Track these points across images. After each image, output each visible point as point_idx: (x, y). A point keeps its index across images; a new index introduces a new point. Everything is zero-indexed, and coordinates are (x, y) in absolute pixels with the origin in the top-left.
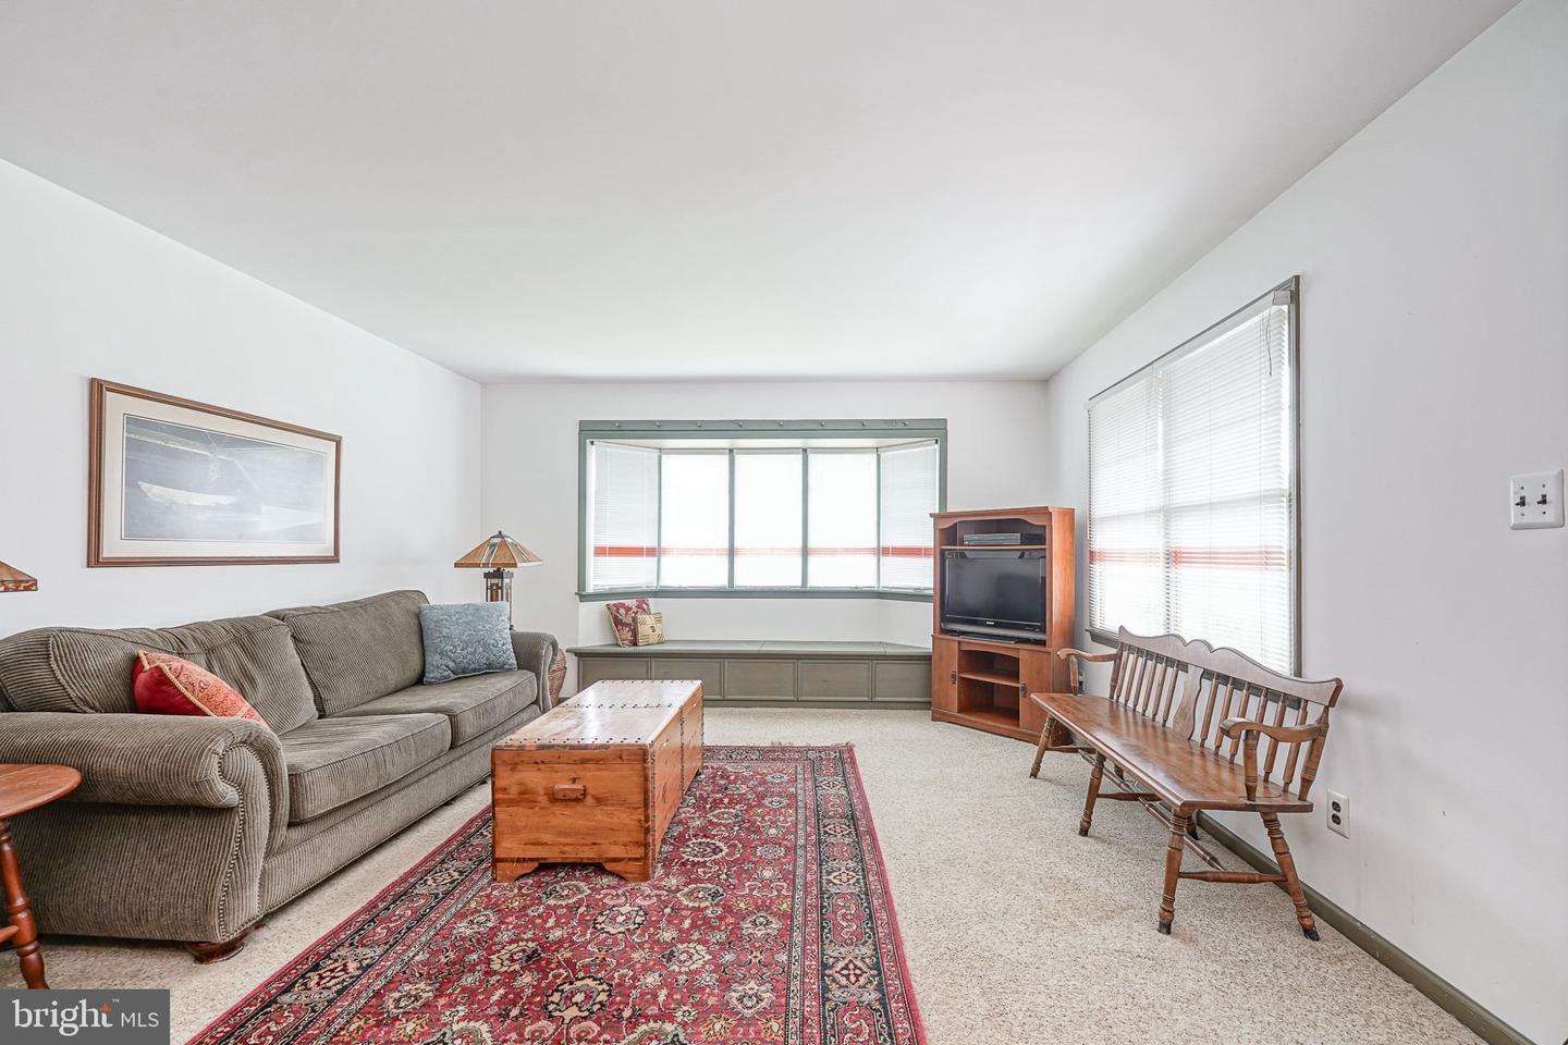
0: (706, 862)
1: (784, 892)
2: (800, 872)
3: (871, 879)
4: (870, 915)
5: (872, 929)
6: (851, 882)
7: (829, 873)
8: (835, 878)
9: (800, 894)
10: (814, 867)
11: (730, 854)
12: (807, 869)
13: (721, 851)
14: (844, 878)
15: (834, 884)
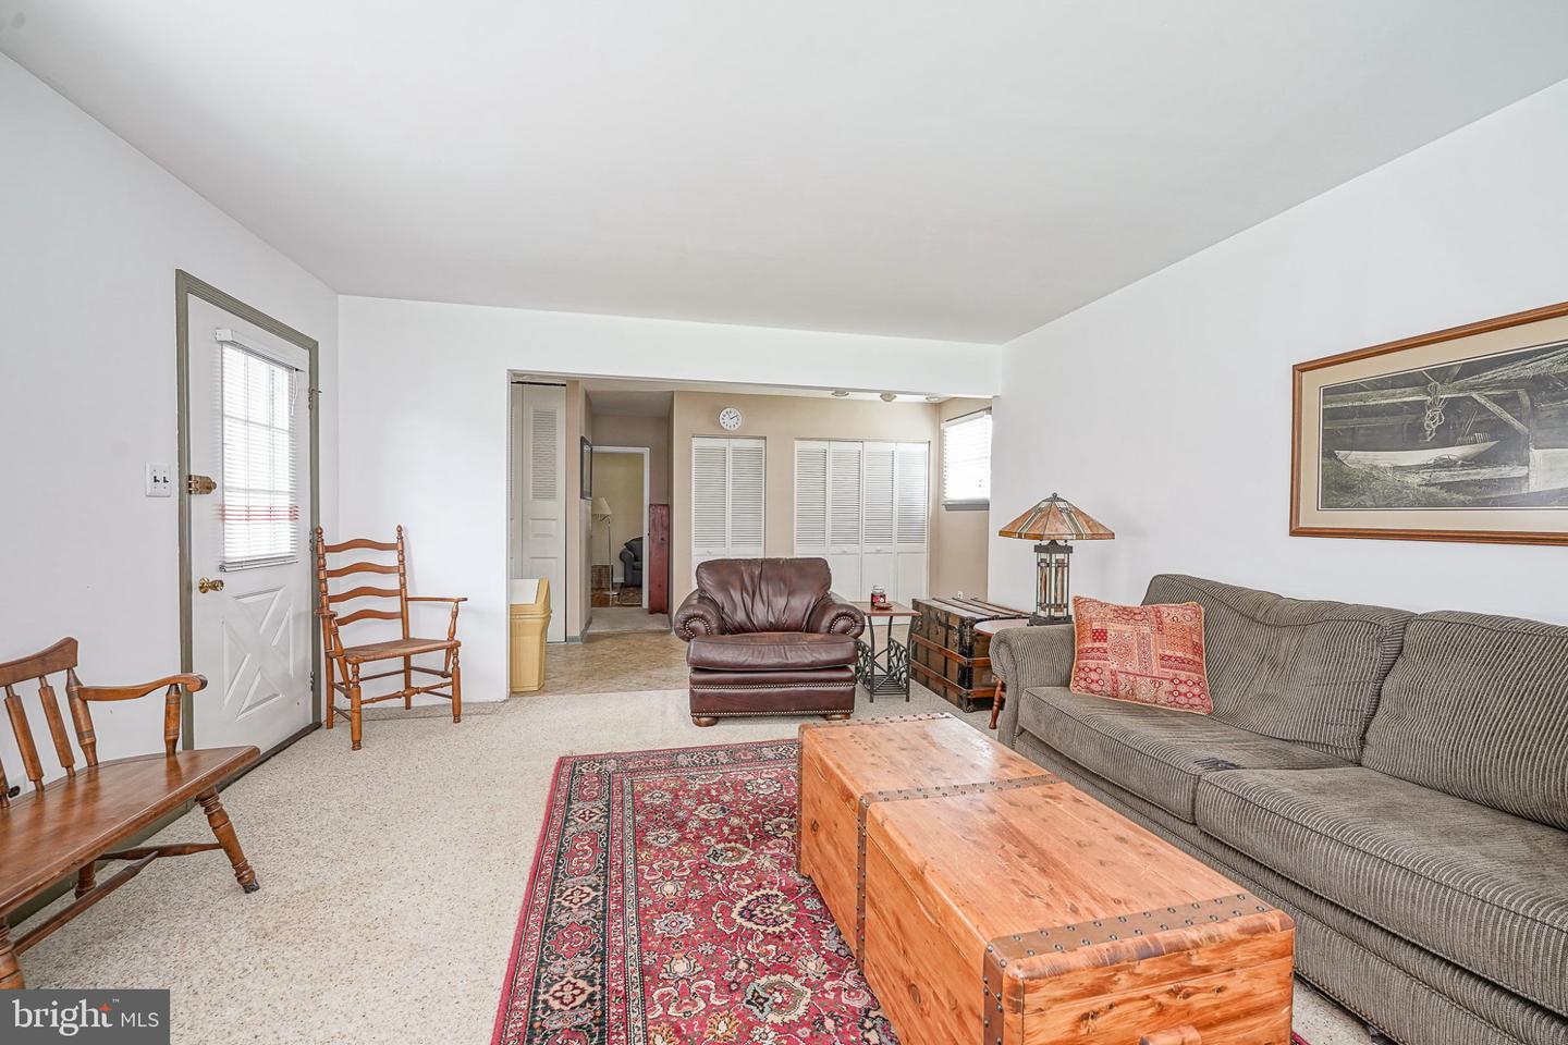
0: (750, 892)
1: (646, 869)
2: (631, 896)
3: (543, 900)
4: (559, 857)
5: (562, 846)
6: (568, 892)
7: (595, 900)
8: (588, 894)
9: (630, 870)
10: (613, 906)
11: (726, 910)
12: (621, 901)
13: (741, 914)
14: (577, 895)
15: (590, 886)
